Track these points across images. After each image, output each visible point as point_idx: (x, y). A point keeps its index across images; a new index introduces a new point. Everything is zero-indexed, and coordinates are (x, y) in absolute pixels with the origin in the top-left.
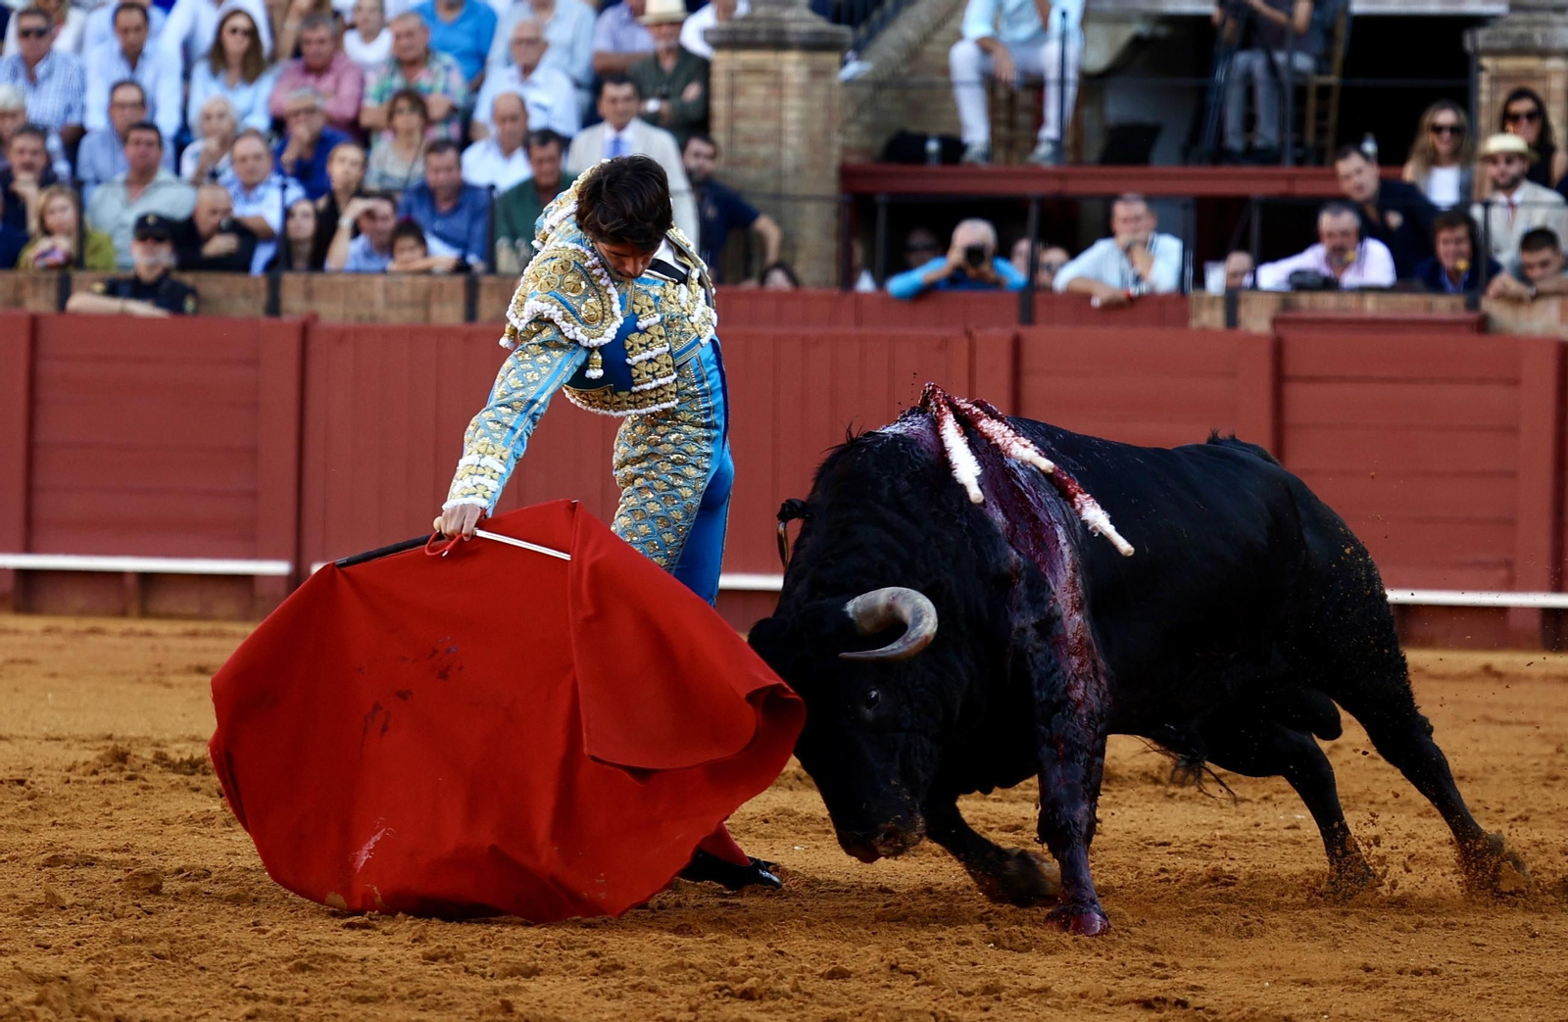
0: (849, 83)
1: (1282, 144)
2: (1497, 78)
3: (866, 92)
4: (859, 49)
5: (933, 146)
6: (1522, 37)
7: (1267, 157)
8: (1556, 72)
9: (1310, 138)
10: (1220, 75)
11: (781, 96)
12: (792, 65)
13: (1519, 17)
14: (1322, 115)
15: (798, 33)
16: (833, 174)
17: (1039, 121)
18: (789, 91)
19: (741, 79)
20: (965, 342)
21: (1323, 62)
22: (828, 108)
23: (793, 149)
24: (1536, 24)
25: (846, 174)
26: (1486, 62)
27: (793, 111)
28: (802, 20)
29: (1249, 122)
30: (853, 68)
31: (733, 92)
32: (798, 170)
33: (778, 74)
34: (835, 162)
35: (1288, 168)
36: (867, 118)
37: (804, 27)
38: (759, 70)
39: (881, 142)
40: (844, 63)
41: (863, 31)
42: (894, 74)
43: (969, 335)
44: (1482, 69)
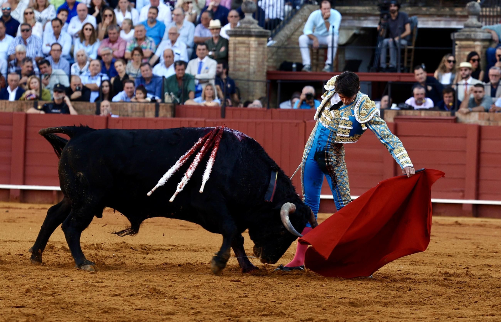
0: (269, 47)
1: (397, 66)
2: (461, 47)
3: (275, 49)
4: (273, 37)
5: (294, 66)
6: (468, 35)
7: (393, 70)
8: (478, 45)
9: (405, 65)
10: (379, 46)
11: (249, 51)
12: (253, 41)
13: (467, 29)
14: (409, 58)
15: (254, 32)
16: (265, 74)
17: (326, 58)
18: (251, 49)
19: (237, 45)
20: (304, 124)
21: (410, 42)
22: (263, 54)
23: (253, 66)
24: (472, 31)
25: (269, 74)
26: (457, 42)
27: (253, 55)
28: (256, 28)
29: (388, 59)
30: (271, 43)
31: (235, 49)
32: (254, 72)
33: (249, 44)
34: (265, 70)
35: (399, 73)
36: (275, 57)
37: (257, 30)
38: (243, 43)
39: (279, 64)
40: (268, 41)
41: (274, 32)
42: (283, 45)
43: (305, 122)
44: (456, 44)
